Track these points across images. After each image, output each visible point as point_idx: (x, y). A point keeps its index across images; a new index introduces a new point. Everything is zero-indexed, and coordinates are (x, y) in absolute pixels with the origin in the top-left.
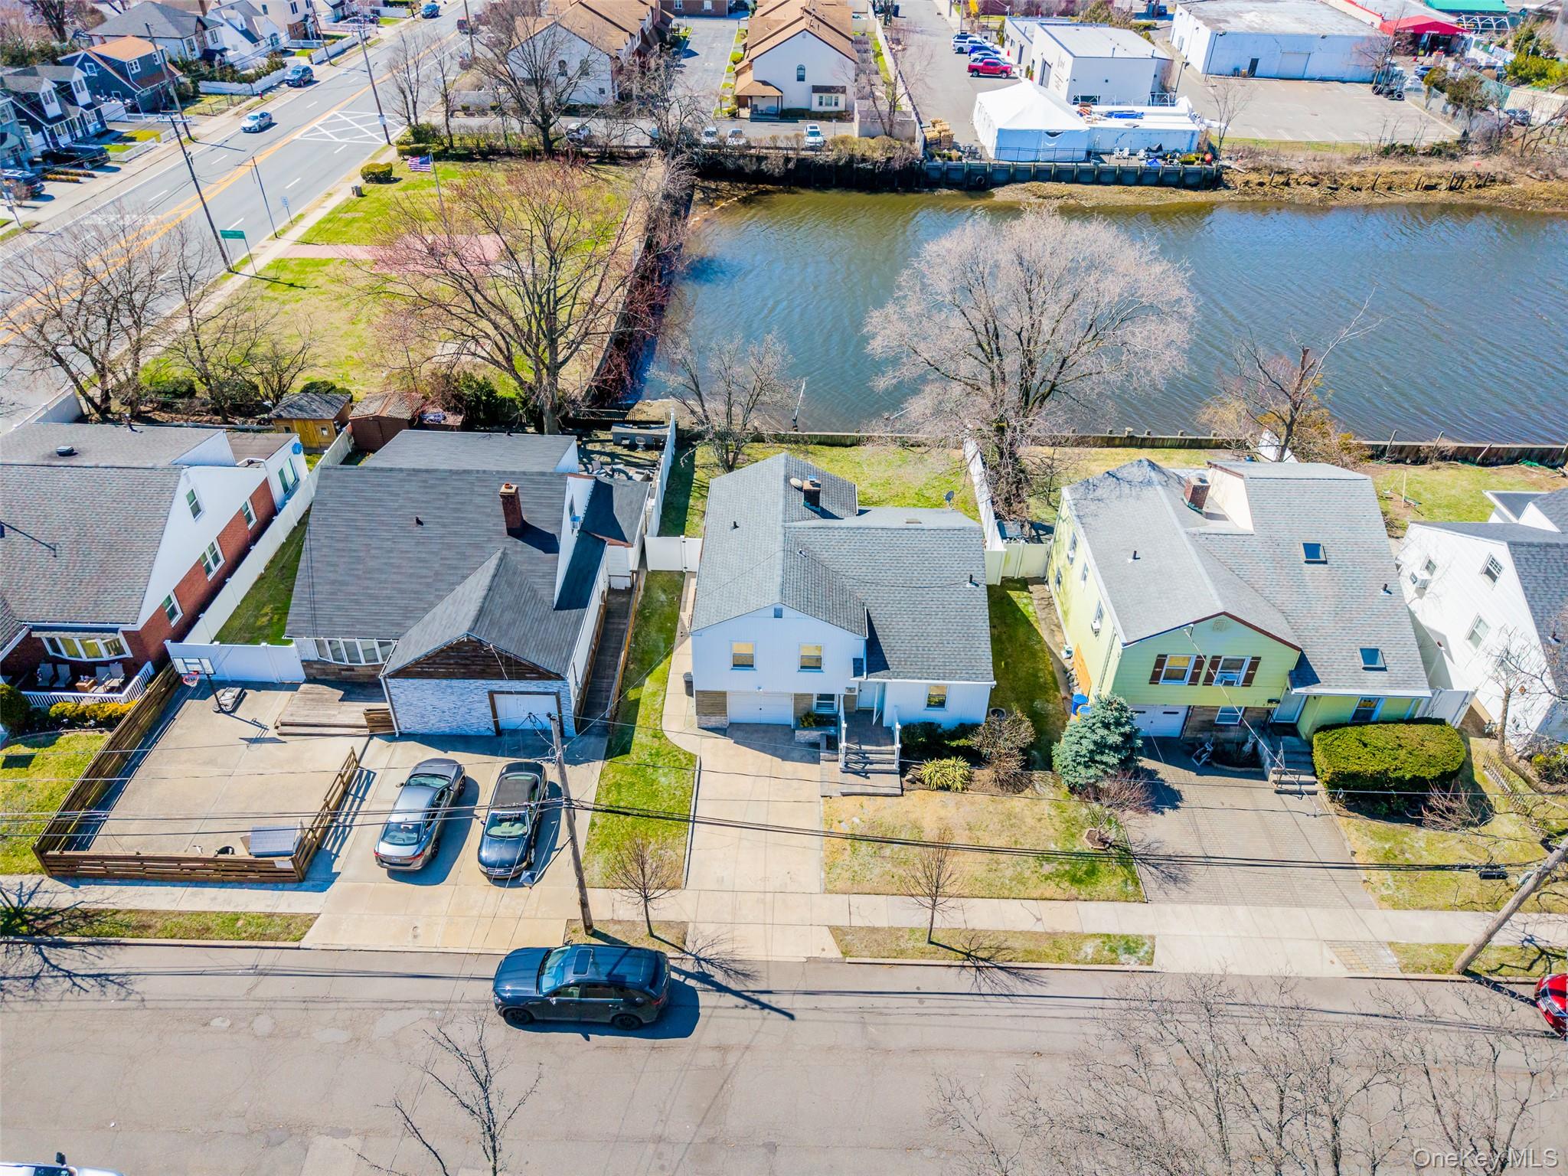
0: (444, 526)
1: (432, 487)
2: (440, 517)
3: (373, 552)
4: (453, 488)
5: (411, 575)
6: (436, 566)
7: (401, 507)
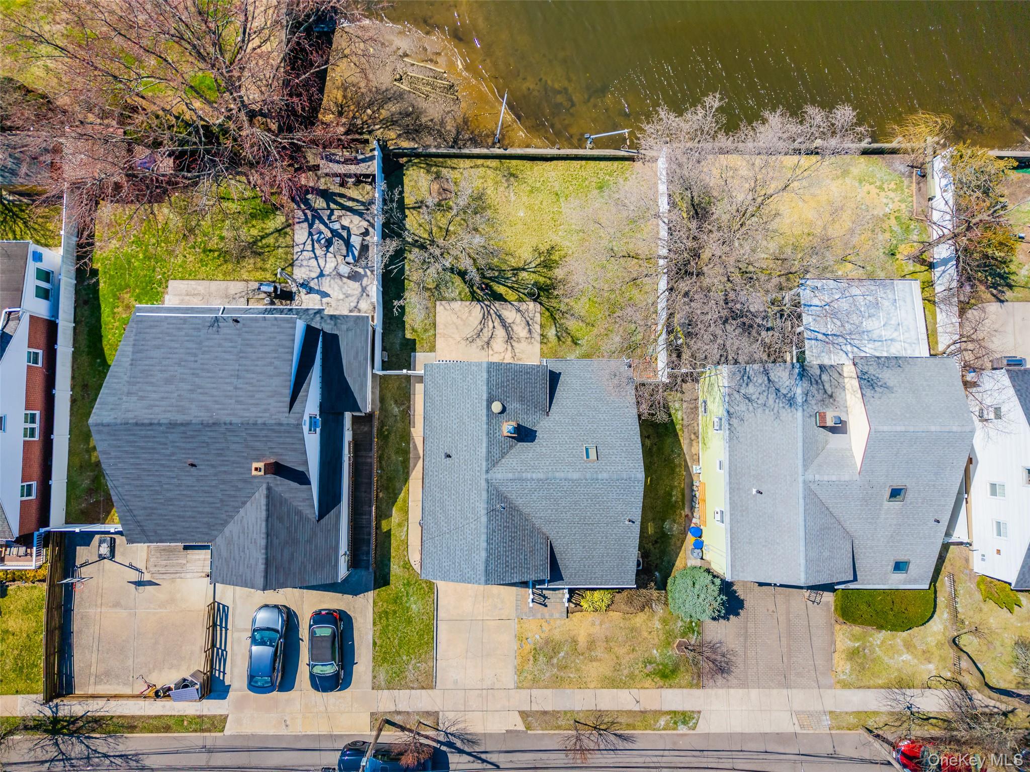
0: (213, 466)
1: (193, 437)
2: (208, 461)
3: (165, 486)
4: (210, 438)
5: (203, 502)
6: (219, 495)
7: (173, 454)
